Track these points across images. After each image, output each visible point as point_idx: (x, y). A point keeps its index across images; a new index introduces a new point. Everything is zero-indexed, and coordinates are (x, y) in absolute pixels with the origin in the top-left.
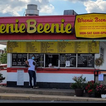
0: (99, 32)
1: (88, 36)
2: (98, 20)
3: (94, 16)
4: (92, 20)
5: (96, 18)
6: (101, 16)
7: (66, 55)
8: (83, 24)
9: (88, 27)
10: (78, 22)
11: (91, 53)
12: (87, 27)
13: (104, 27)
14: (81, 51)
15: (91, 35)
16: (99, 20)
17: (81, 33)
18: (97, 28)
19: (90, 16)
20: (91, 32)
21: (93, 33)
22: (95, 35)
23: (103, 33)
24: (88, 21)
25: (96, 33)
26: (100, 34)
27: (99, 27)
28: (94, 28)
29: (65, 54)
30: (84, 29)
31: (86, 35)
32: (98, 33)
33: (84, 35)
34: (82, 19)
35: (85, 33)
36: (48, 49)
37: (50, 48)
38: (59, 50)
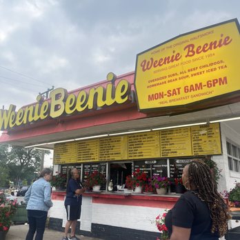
0: (201, 84)
1: (170, 101)
2: (195, 50)
3: (183, 42)
4: (179, 54)
5: (189, 46)
6: (201, 36)
7: (146, 162)
8: (155, 72)
9: (169, 76)
10: (144, 70)
11: (200, 154)
12: (166, 77)
13: (215, 63)
14: (176, 152)
15: (177, 96)
16: (198, 50)
17: (151, 98)
18: (194, 72)
19: (171, 47)
20: (179, 89)
21: (182, 90)
22: (189, 94)
23: (215, 82)
24: (167, 60)
25: (192, 88)
26: (205, 89)
27: (199, 70)
28: (185, 75)
29: (144, 160)
30: (158, 84)
31: (166, 98)
32: (199, 86)
33: (159, 100)
34: (152, 59)
35: (161, 95)
36: (111, 152)
37: (115, 151)
38: (130, 152)
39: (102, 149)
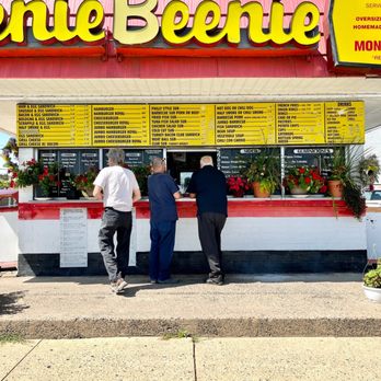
8: (368, 5)
14: (300, 138)
17: (359, 46)
29: (241, 148)
30: (373, 27)
33: (373, 53)
35: (377, 46)
36: (177, 130)
37: (186, 129)
38: (219, 133)
39: (156, 125)
